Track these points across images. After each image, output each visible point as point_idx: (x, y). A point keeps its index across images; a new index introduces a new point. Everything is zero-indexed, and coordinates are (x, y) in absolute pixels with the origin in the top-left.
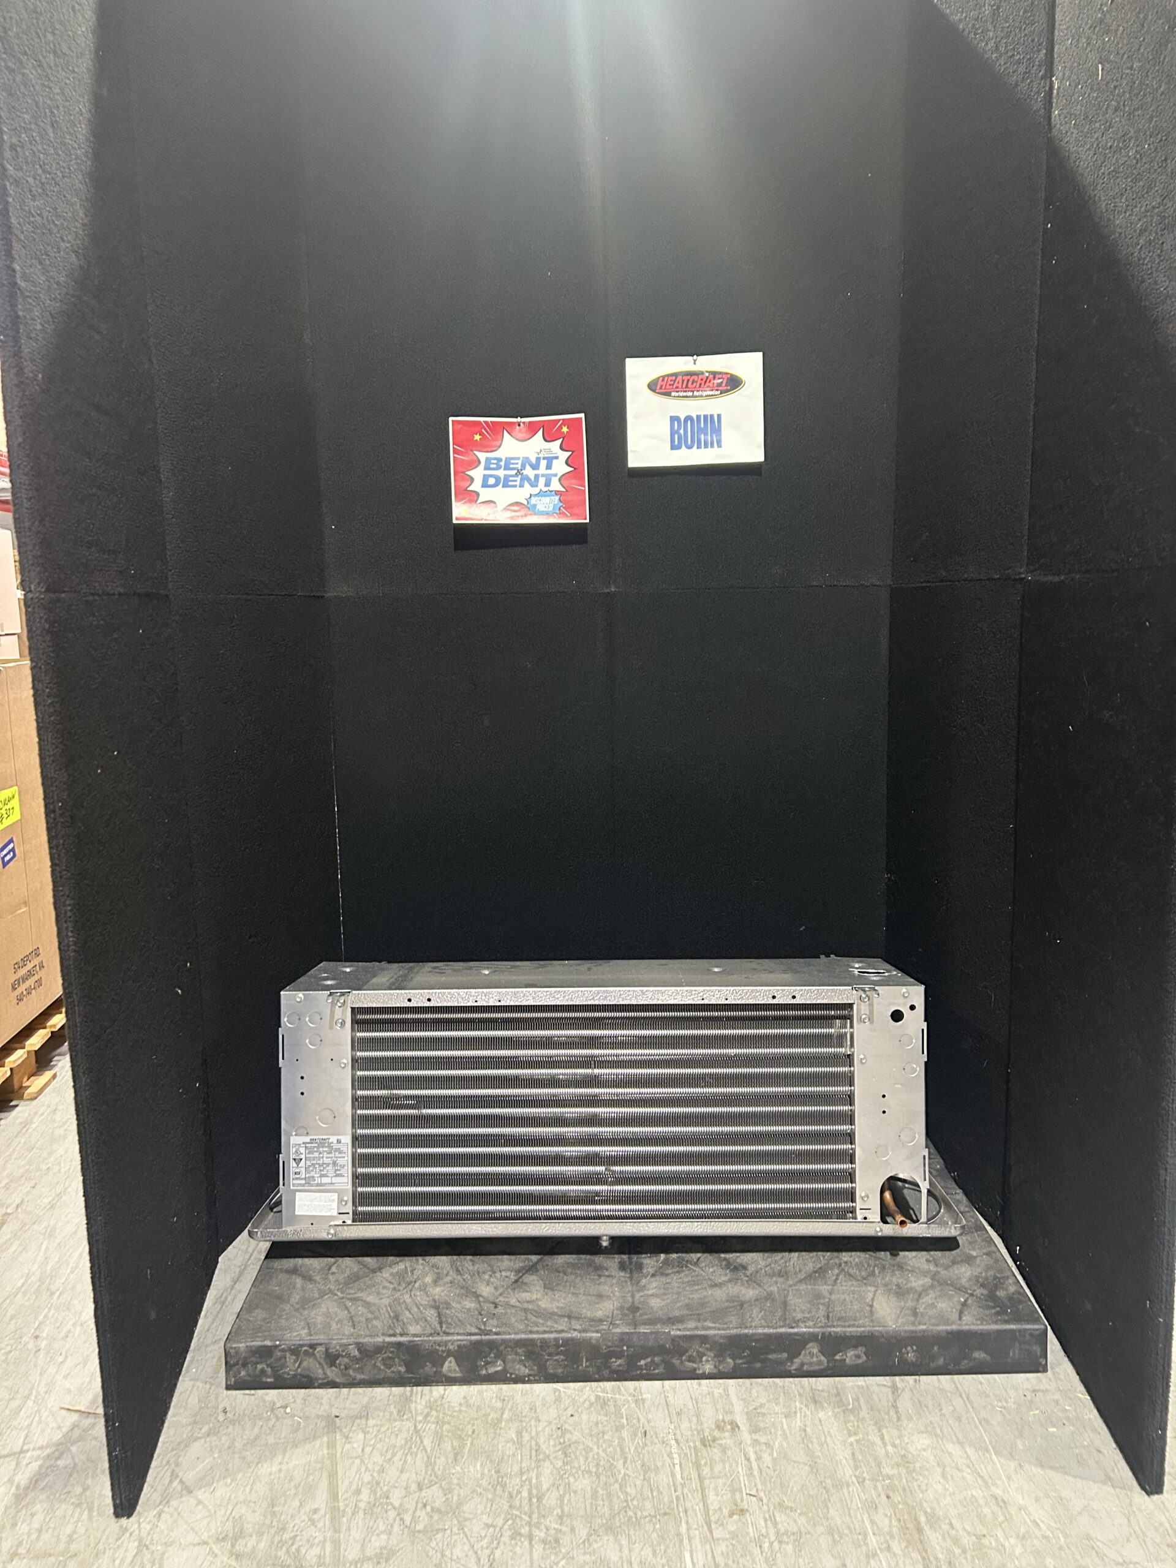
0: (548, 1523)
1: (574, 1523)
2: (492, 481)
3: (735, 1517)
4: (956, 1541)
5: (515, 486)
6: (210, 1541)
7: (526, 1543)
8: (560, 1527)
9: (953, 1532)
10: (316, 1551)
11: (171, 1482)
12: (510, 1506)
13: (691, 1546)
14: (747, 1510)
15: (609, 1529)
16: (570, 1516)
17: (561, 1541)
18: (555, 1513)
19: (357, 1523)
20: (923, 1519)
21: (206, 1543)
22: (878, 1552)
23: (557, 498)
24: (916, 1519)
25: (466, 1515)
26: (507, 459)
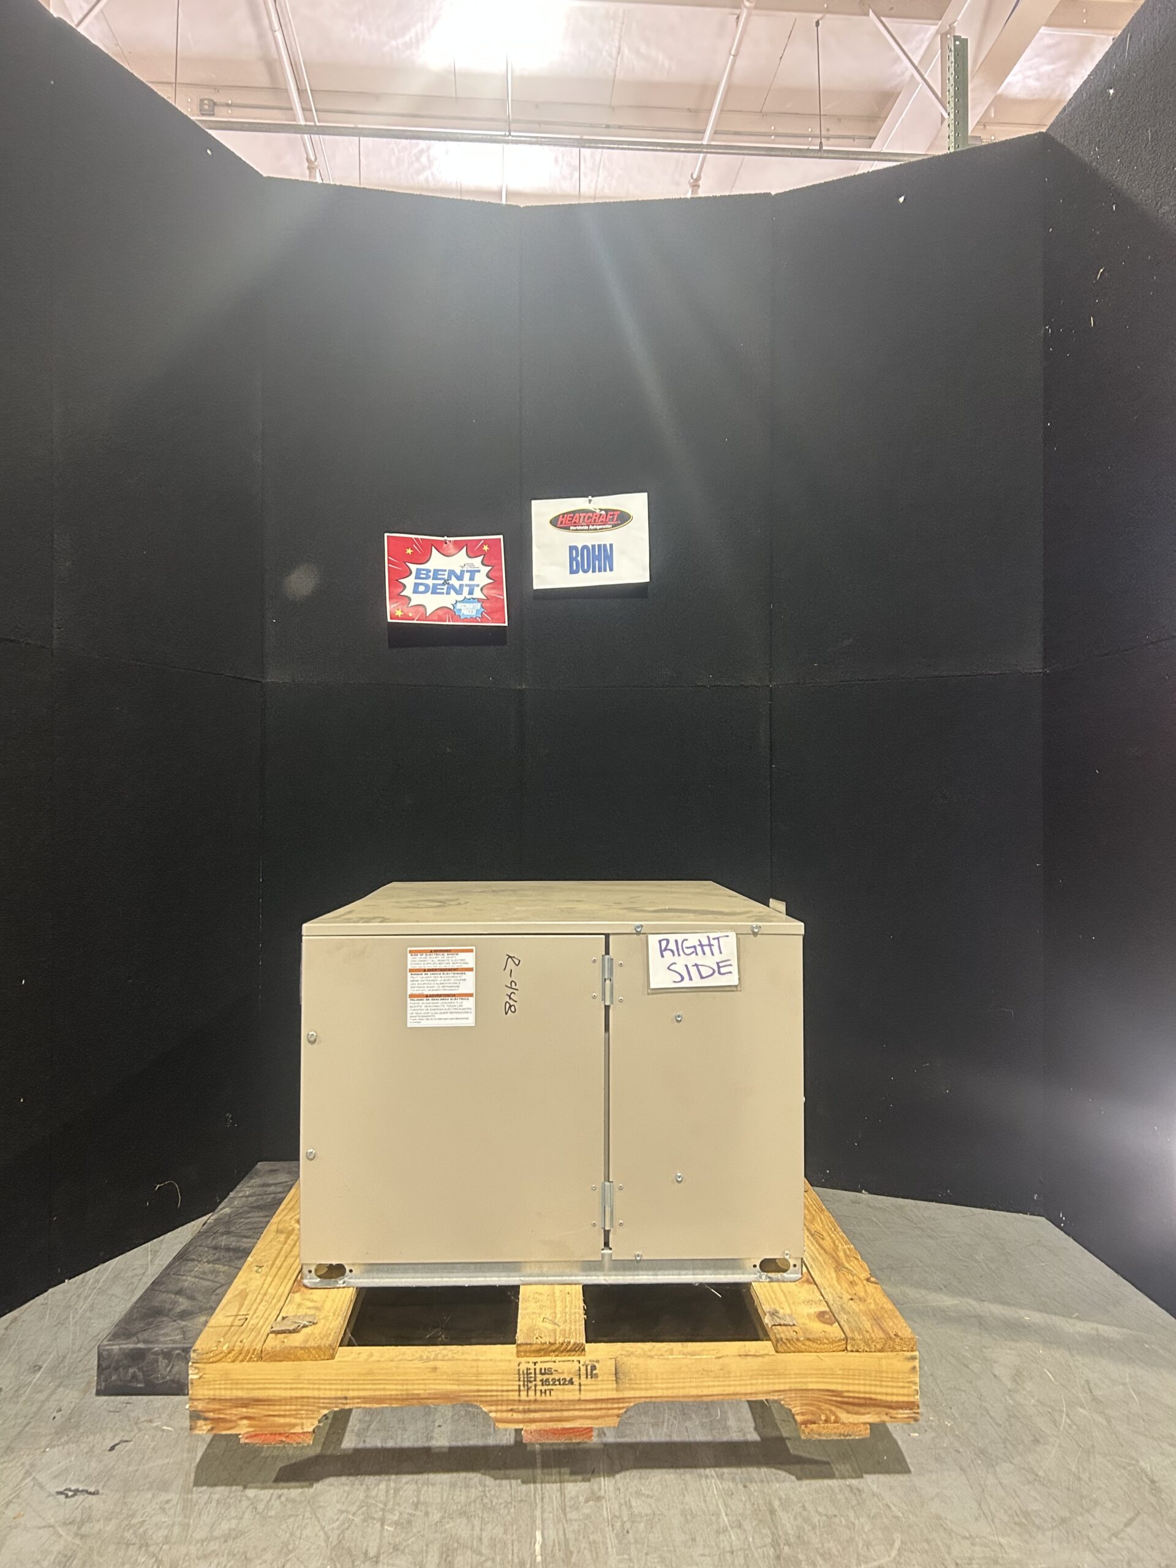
0: (402, 1509)
1: (429, 1509)
2: (421, 588)
3: (591, 1503)
4: (807, 1520)
5: (443, 593)
6: (57, 1525)
7: (378, 1525)
8: (413, 1512)
9: (805, 1513)
10: (164, 1532)
11: (24, 1479)
12: (367, 1497)
13: (543, 1526)
14: (604, 1497)
15: (463, 1513)
16: (426, 1504)
17: (413, 1523)
18: (411, 1501)
19: (209, 1511)
20: (776, 1503)
21: (52, 1526)
22: (729, 1528)
23: (479, 605)
24: (770, 1504)
25: (322, 1504)
26: (435, 570)
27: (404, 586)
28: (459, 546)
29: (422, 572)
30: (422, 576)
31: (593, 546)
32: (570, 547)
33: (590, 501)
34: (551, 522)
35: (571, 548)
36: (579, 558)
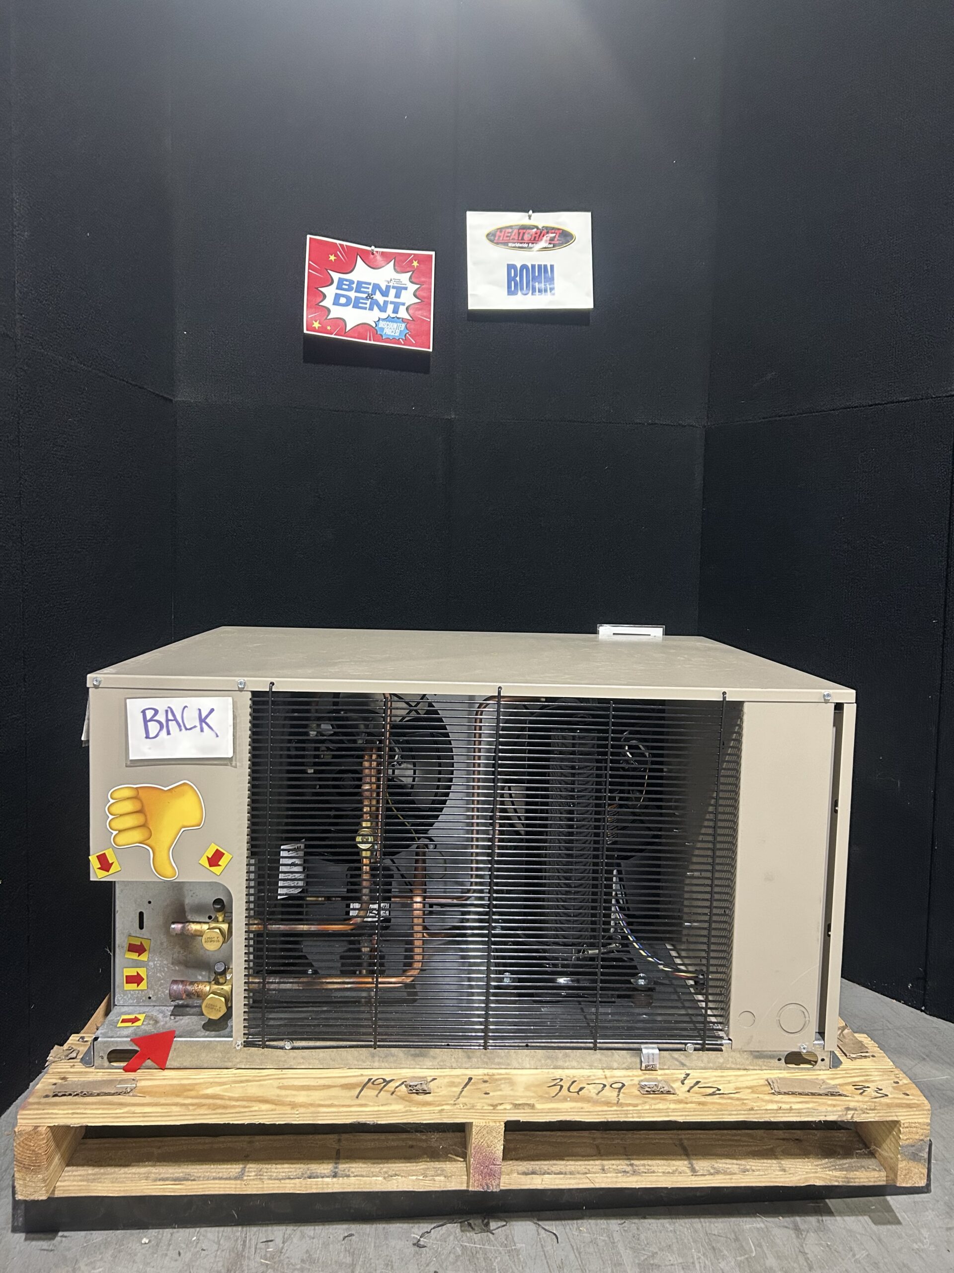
2: (343, 300)
5: (365, 308)
23: (404, 325)
26: (358, 282)
27: (325, 296)
28: (387, 258)
29: (345, 282)
30: (344, 287)
31: (533, 266)
32: (508, 265)
33: (530, 217)
34: (488, 235)
35: (510, 267)
36: (518, 279)
